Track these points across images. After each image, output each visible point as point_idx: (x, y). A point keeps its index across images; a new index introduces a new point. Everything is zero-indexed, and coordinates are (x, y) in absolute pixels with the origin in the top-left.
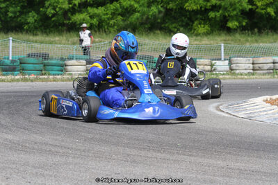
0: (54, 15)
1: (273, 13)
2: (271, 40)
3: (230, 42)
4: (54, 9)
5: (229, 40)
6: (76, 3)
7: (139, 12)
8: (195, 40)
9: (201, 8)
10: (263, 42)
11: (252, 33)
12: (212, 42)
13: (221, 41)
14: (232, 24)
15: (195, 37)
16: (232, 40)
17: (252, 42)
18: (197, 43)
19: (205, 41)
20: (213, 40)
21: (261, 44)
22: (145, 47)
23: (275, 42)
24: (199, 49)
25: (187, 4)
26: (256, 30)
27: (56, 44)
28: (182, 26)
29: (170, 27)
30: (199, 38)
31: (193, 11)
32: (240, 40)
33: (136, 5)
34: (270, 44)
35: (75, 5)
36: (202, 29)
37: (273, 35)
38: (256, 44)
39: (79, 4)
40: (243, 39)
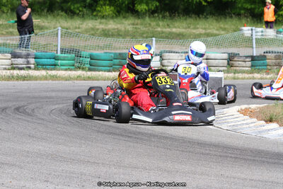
2: (184, 24)
3: (139, 26)
5: (137, 24)
8: (100, 23)
10: (175, 27)
11: (164, 17)
12: (119, 26)
13: (129, 25)
14: (142, 7)
15: (99, 20)
16: (142, 24)
17: (164, 26)
18: (102, 26)
19: (112, 25)
20: (120, 24)
22: (46, 31)
23: (189, 27)
24: (106, 34)
26: (167, 14)
28: (85, 7)
29: (72, 8)
30: (103, 21)
32: (150, 24)
34: (183, 30)
36: (108, 10)
37: (186, 19)
38: (168, 30)
40: (153, 24)
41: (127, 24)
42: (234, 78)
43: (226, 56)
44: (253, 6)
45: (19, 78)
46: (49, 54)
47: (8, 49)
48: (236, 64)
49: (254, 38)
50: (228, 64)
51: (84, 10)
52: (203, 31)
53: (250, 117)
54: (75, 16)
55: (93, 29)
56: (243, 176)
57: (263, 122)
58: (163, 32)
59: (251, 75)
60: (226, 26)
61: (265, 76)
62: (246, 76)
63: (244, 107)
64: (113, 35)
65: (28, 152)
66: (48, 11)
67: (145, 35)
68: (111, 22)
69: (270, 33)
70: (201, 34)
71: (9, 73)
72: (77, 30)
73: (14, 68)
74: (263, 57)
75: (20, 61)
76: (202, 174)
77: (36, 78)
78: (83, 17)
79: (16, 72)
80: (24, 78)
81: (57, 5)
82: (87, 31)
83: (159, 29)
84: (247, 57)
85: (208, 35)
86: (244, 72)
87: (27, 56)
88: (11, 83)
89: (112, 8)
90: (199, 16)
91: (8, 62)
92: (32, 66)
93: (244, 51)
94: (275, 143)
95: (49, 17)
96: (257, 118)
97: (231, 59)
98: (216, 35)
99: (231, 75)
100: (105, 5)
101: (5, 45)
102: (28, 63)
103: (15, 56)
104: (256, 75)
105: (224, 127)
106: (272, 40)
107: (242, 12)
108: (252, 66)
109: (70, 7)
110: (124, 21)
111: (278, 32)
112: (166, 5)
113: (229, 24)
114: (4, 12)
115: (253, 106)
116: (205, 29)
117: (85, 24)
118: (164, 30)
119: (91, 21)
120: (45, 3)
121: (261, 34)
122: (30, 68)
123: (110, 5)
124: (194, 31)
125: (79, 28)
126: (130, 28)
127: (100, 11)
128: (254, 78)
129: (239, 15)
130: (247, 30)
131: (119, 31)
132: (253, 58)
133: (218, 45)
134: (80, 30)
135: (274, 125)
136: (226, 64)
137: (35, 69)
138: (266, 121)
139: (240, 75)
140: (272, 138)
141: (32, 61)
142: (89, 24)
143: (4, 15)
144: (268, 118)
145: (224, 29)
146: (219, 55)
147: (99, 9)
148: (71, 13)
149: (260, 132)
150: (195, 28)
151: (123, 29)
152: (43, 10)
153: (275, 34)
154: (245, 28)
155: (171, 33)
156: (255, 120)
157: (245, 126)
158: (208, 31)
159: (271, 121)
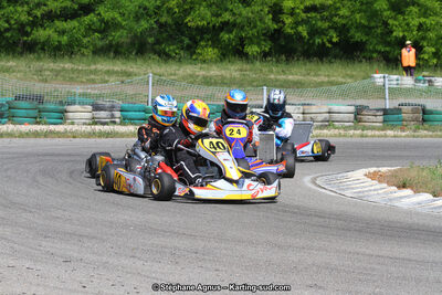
0: (7, 30)
1: (305, 34)
2: (303, 71)
3: (248, 73)
4: (7, 22)
5: (246, 70)
6: (38, 13)
7: (123, 27)
8: (201, 68)
9: (208, 24)
10: (292, 74)
11: (277, 61)
12: (223, 72)
13: (236, 71)
14: (252, 49)
15: (199, 65)
16: (251, 70)
17: (278, 73)
18: (202, 73)
19: (215, 71)
20: (225, 69)
21: (290, 77)
22: (135, 78)
23: (309, 74)
24: (207, 82)
25: (189, 18)
26: (283, 57)
27: (14, 71)
28: (182, 49)
29: (167, 50)
30: (205, 66)
31: (197, 28)
32: (261, 70)
33: (119, 19)
34: (302, 78)
35: (36, 16)
36: (211, 52)
37: (305, 64)
38: (283, 77)
39: (43, 15)
40: (265, 70)
41: (233, 69)
42: (362, 136)
43: (352, 109)
44: (387, 49)
45: (101, 135)
46: (138, 106)
47: (88, 100)
48: (365, 118)
49: (387, 86)
50: (355, 118)
51: (182, 52)
52: (326, 79)
53: (380, 182)
54: (170, 61)
55: (191, 76)
56: (368, 252)
57: (395, 188)
58: (277, 80)
59: (382, 133)
60: (354, 73)
61: (399, 133)
62: (377, 133)
63: (372, 170)
64: (216, 84)
65: (111, 222)
66: (137, 54)
67: (255, 84)
68: (214, 67)
69: (408, 81)
70: (323, 82)
71: (89, 129)
72: (173, 77)
73: (96, 123)
74: (397, 111)
75: (103, 114)
76: (319, 249)
77: (122, 135)
78: (180, 61)
79: (98, 128)
80: (108, 135)
81: (148, 46)
82: (184, 78)
83: (272, 76)
84: (378, 110)
85: (332, 83)
86: (373, 128)
87: (112, 108)
88: (92, 140)
89: (216, 50)
90: (321, 60)
91: (89, 115)
92: (117, 120)
93: (374, 104)
94: (409, 213)
95: (139, 62)
96: (387, 183)
97: (359, 112)
98: (342, 83)
99: (359, 132)
100: (206, 46)
101: (84, 95)
102: (113, 116)
103: (97, 108)
104: (390, 132)
105: (348, 193)
106: (409, 90)
107: (375, 55)
108: (384, 121)
109: (164, 49)
110: (229, 66)
111: (417, 81)
112: (282, 47)
113: (358, 69)
114: (83, 55)
115: (383, 169)
116: (328, 76)
117: (182, 70)
118: (278, 77)
119: (190, 66)
120: (132, 44)
121: (395, 82)
122: (114, 123)
123: (213, 46)
124: (315, 79)
125: (175, 75)
126: (237, 74)
127: (200, 54)
128: (386, 136)
129: (370, 59)
130: (378, 78)
131: (223, 78)
132: (386, 112)
133: (344, 95)
134: (176, 77)
135: (408, 192)
136: (352, 119)
137: (121, 124)
138: (399, 187)
139: (370, 133)
140: (405, 207)
141: (118, 114)
142: (188, 69)
143: (85, 59)
144: (401, 184)
145: (352, 77)
146: (344, 108)
147: (199, 51)
148: (165, 57)
149: (390, 200)
150: (316, 75)
151: (228, 76)
152: (131, 53)
153: (413, 82)
154: (376, 75)
155: (286, 81)
156: (385, 185)
157: (372, 193)
158: (333, 79)
159: (404, 186)
